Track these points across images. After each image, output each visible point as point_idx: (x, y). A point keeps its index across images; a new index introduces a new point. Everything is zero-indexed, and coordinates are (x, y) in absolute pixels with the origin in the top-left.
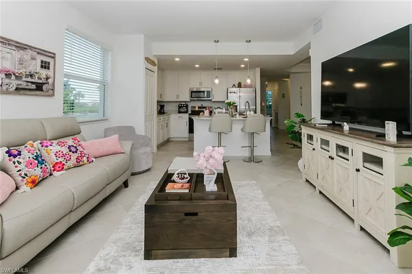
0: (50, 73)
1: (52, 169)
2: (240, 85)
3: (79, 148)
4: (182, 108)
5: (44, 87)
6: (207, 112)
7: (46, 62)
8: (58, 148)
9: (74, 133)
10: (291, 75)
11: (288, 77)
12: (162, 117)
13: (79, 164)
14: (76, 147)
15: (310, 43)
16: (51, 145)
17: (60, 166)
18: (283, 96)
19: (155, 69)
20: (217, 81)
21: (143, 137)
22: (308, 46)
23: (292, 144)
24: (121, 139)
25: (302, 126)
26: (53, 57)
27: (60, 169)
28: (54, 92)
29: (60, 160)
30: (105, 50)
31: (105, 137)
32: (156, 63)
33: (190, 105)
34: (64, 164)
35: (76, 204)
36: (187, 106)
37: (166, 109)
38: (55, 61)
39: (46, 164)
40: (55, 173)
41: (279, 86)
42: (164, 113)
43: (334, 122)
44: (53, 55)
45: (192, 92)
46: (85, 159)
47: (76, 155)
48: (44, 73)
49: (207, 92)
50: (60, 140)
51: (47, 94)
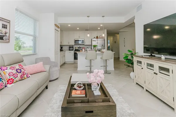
0: (7, 30)
1: (7, 83)
2: (97, 38)
3: (22, 70)
4: (71, 48)
5: (4, 38)
6: (83, 50)
7: (5, 25)
8: (10, 71)
9: (20, 62)
10: (119, 33)
11: (118, 34)
12: (62, 52)
13: (22, 79)
14: (20, 70)
15: (134, 16)
16: (6, 69)
17: (12, 81)
18: (115, 42)
19: (59, 30)
20: (88, 35)
21: (54, 62)
22: (134, 18)
23: (127, 65)
24: (44, 64)
25: (133, 57)
26: (9, 23)
27: (11, 83)
28: (9, 40)
29: (12, 77)
30: (35, 20)
31: (36, 63)
32: (60, 27)
33: (74, 47)
34: (13, 80)
35: (20, 104)
36: (73, 47)
37: (63, 49)
38: (10, 25)
39: (3, 81)
40: (8, 86)
41: (113, 38)
42: (62, 50)
43: (151, 54)
44: (9, 21)
45: (75, 41)
46: (25, 76)
47: (20, 74)
48: (4, 30)
49: (82, 40)
50: (12, 66)
51: (6, 41)
